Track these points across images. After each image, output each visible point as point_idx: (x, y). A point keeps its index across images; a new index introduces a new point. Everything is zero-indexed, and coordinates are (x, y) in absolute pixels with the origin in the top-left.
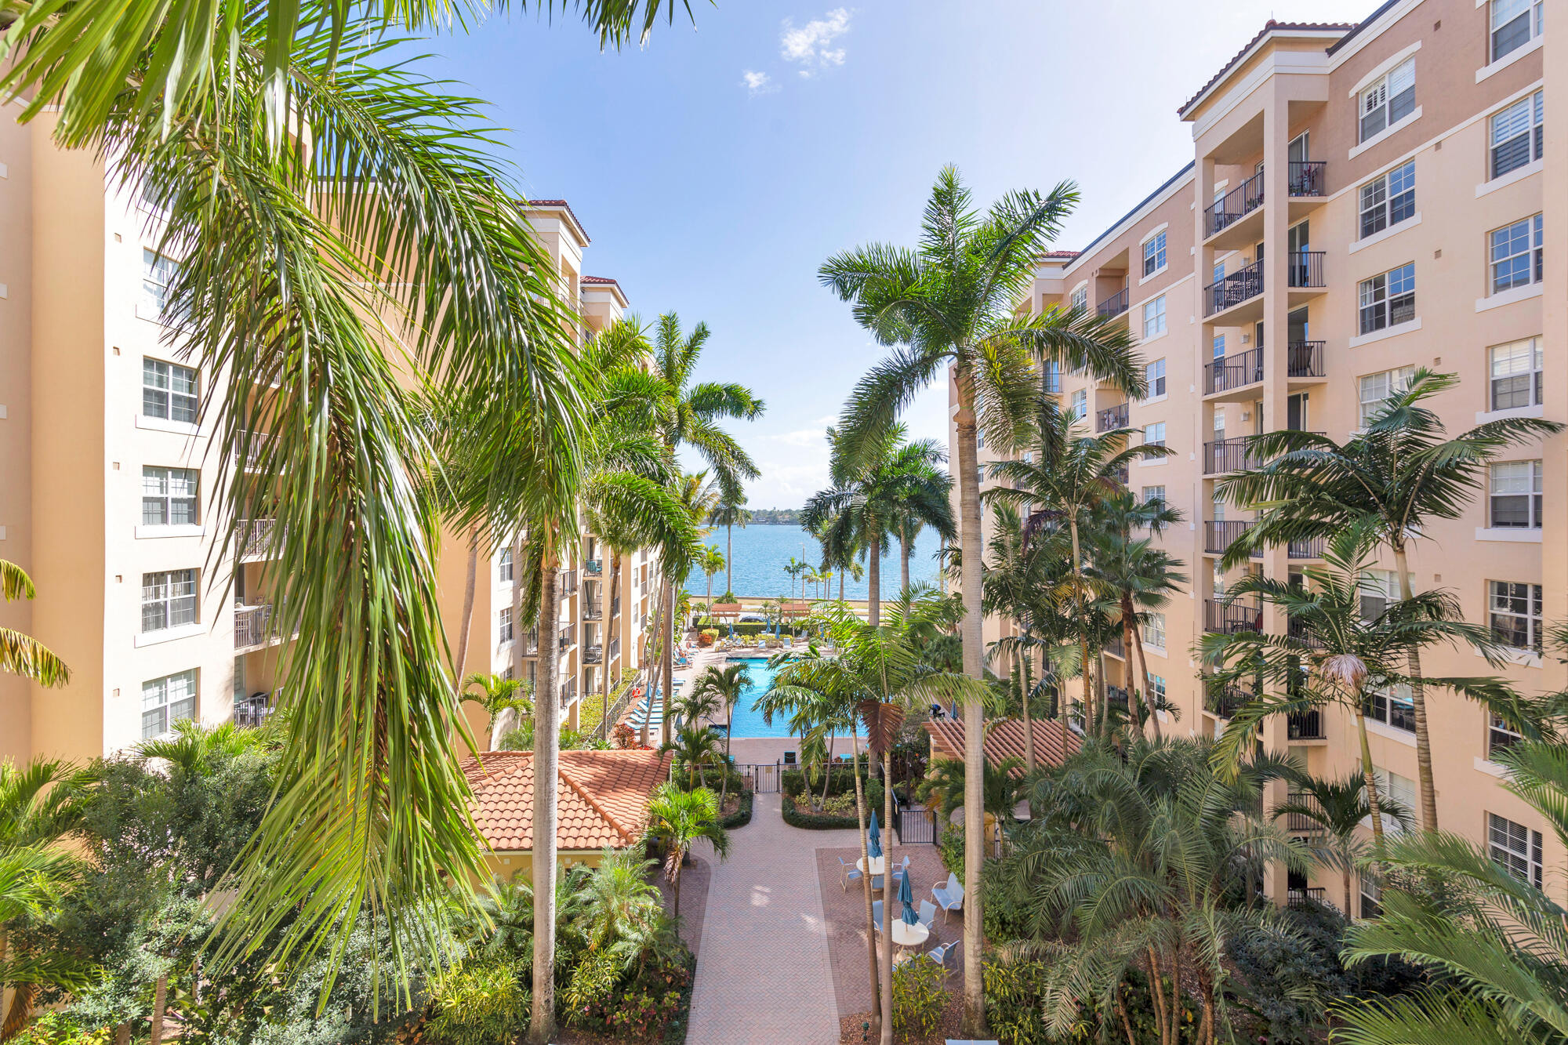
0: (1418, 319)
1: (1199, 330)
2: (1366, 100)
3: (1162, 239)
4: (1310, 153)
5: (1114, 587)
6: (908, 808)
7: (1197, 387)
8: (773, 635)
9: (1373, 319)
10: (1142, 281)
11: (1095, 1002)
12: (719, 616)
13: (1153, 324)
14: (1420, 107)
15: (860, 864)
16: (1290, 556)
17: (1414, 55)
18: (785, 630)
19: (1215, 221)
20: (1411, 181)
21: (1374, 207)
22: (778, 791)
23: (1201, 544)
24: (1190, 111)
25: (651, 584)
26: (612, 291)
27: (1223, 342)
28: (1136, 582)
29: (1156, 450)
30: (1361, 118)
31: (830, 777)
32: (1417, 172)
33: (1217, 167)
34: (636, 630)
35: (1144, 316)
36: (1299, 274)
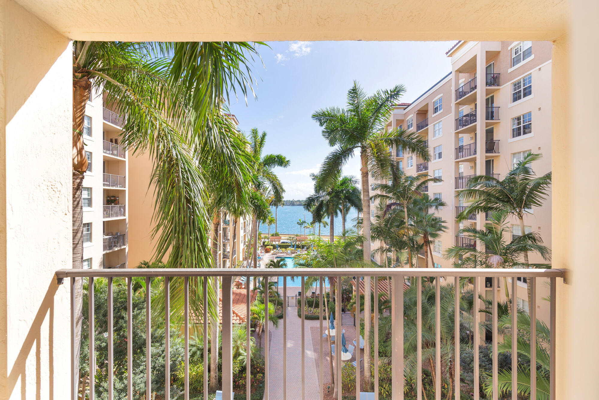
0: (532, 133)
1: (454, 135)
2: (514, 51)
3: (440, 100)
4: (495, 69)
5: (420, 231)
6: (345, 312)
7: (452, 156)
8: (293, 249)
9: (517, 133)
10: (433, 116)
11: (411, 380)
12: (273, 241)
13: (437, 132)
14: (534, 55)
15: (327, 332)
16: (486, 220)
18: (298, 247)
19: (460, 94)
20: (530, 82)
21: (517, 91)
22: (296, 306)
23: (454, 216)
24: (450, 53)
25: (247, 229)
26: (233, 119)
27: (463, 140)
28: (429, 229)
29: (436, 180)
30: (512, 58)
31: (316, 301)
32: (532, 79)
33: (460, 74)
34: (242, 246)
35: (434, 129)
36: (490, 115)
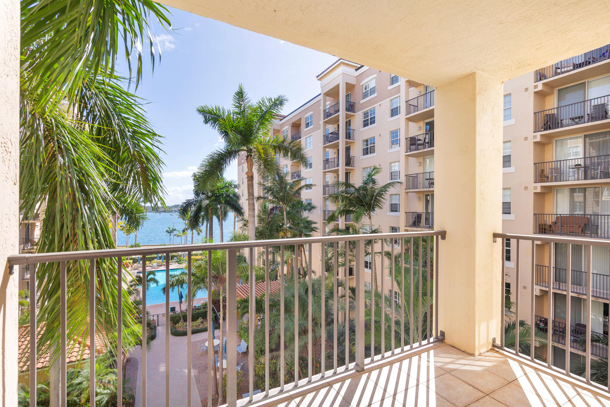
0: (376, 154)
1: (322, 149)
2: (364, 87)
3: (311, 116)
4: (351, 99)
5: (296, 232)
7: (321, 167)
9: (366, 152)
10: (306, 130)
11: (291, 368)
13: (308, 145)
14: (376, 93)
15: (207, 344)
16: (346, 221)
17: (375, 78)
19: (327, 115)
20: (374, 113)
21: (366, 119)
23: (322, 218)
24: (320, 77)
27: (328, 154)
28: (304, 230)
29: (309, 186)
30: (363, 92)
32: (375, 111)
33: (327, 97)
35: (306, 141)
36: (348, 136)
